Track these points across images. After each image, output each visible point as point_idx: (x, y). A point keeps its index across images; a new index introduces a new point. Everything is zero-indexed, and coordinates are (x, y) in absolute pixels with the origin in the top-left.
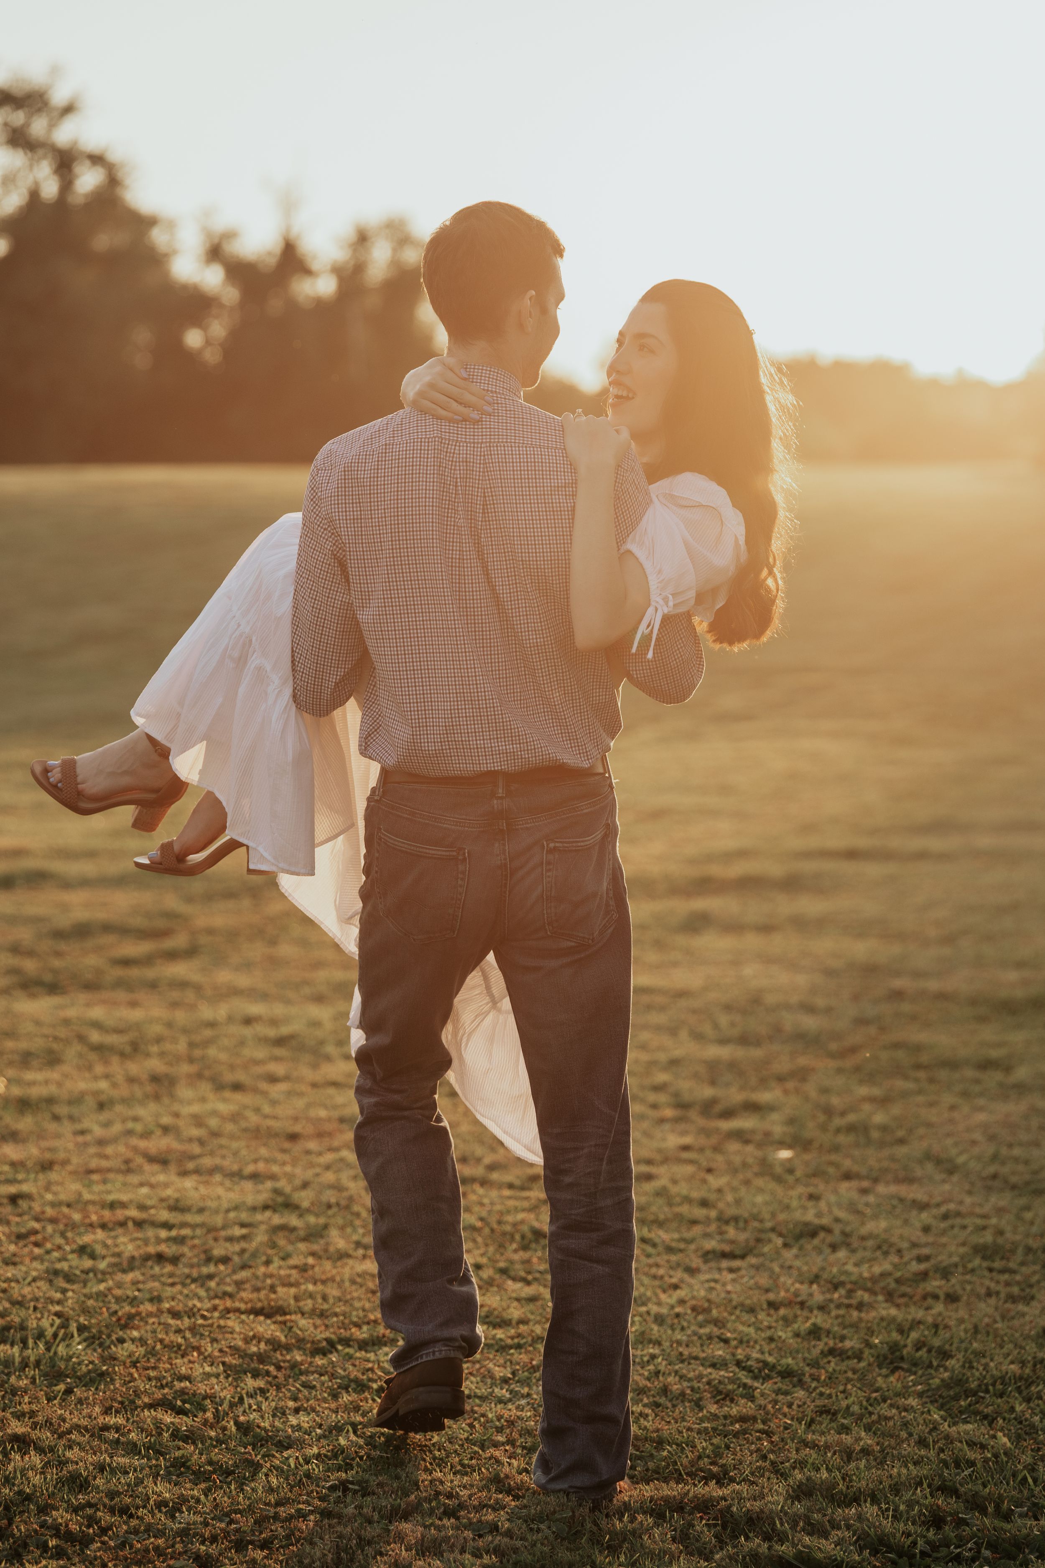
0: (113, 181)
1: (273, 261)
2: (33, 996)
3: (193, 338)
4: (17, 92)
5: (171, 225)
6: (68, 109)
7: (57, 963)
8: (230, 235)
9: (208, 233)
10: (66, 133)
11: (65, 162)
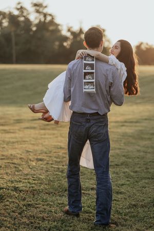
0: (53, 18)
1: (78, 32)
3: (65, 44)
4: (38, 4)
5: (62, 26)
6: (46, 7)
8: (71, 27)
9: (68, 27)
10: (45, 11)
11: (45, 15)
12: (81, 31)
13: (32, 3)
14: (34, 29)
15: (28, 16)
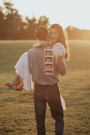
0: (17, 12)
1: (32, 20)
2: (21, 103)
3: (25, 27)
5: (22, 16)
6: (12, 5)
7: (23, 99)
8: (28, 17)
9: (26, 17)
10: (12, 7)
11: (12, 10)
12: (34, 20)
13: (4, 3)
14: (5, 18)
15: (1, 11)
